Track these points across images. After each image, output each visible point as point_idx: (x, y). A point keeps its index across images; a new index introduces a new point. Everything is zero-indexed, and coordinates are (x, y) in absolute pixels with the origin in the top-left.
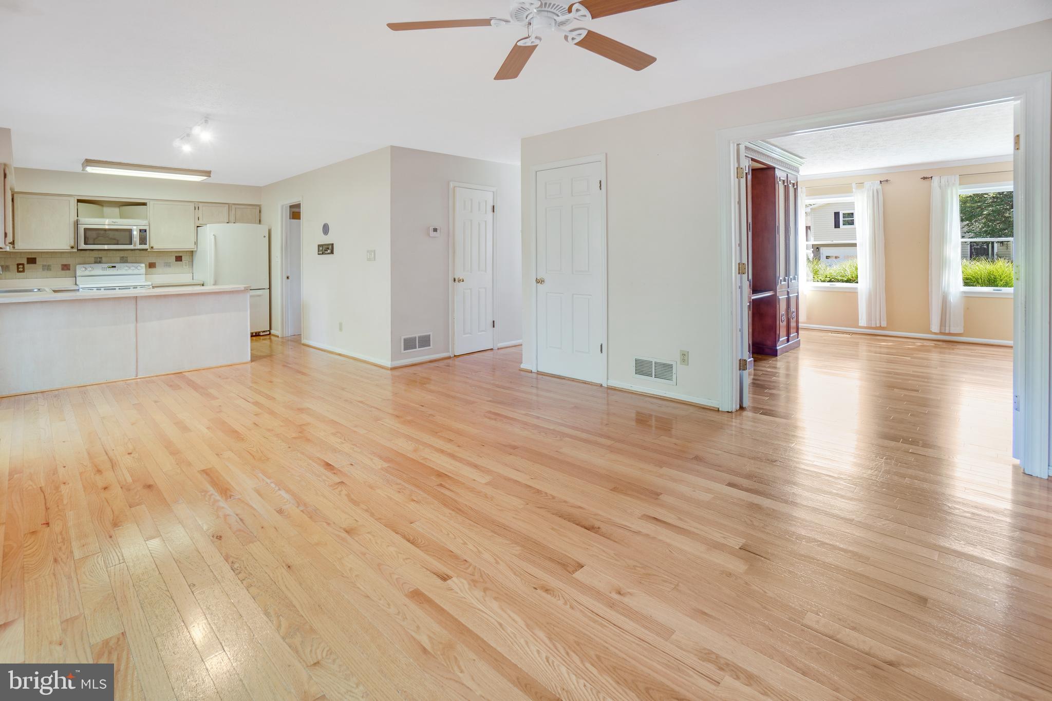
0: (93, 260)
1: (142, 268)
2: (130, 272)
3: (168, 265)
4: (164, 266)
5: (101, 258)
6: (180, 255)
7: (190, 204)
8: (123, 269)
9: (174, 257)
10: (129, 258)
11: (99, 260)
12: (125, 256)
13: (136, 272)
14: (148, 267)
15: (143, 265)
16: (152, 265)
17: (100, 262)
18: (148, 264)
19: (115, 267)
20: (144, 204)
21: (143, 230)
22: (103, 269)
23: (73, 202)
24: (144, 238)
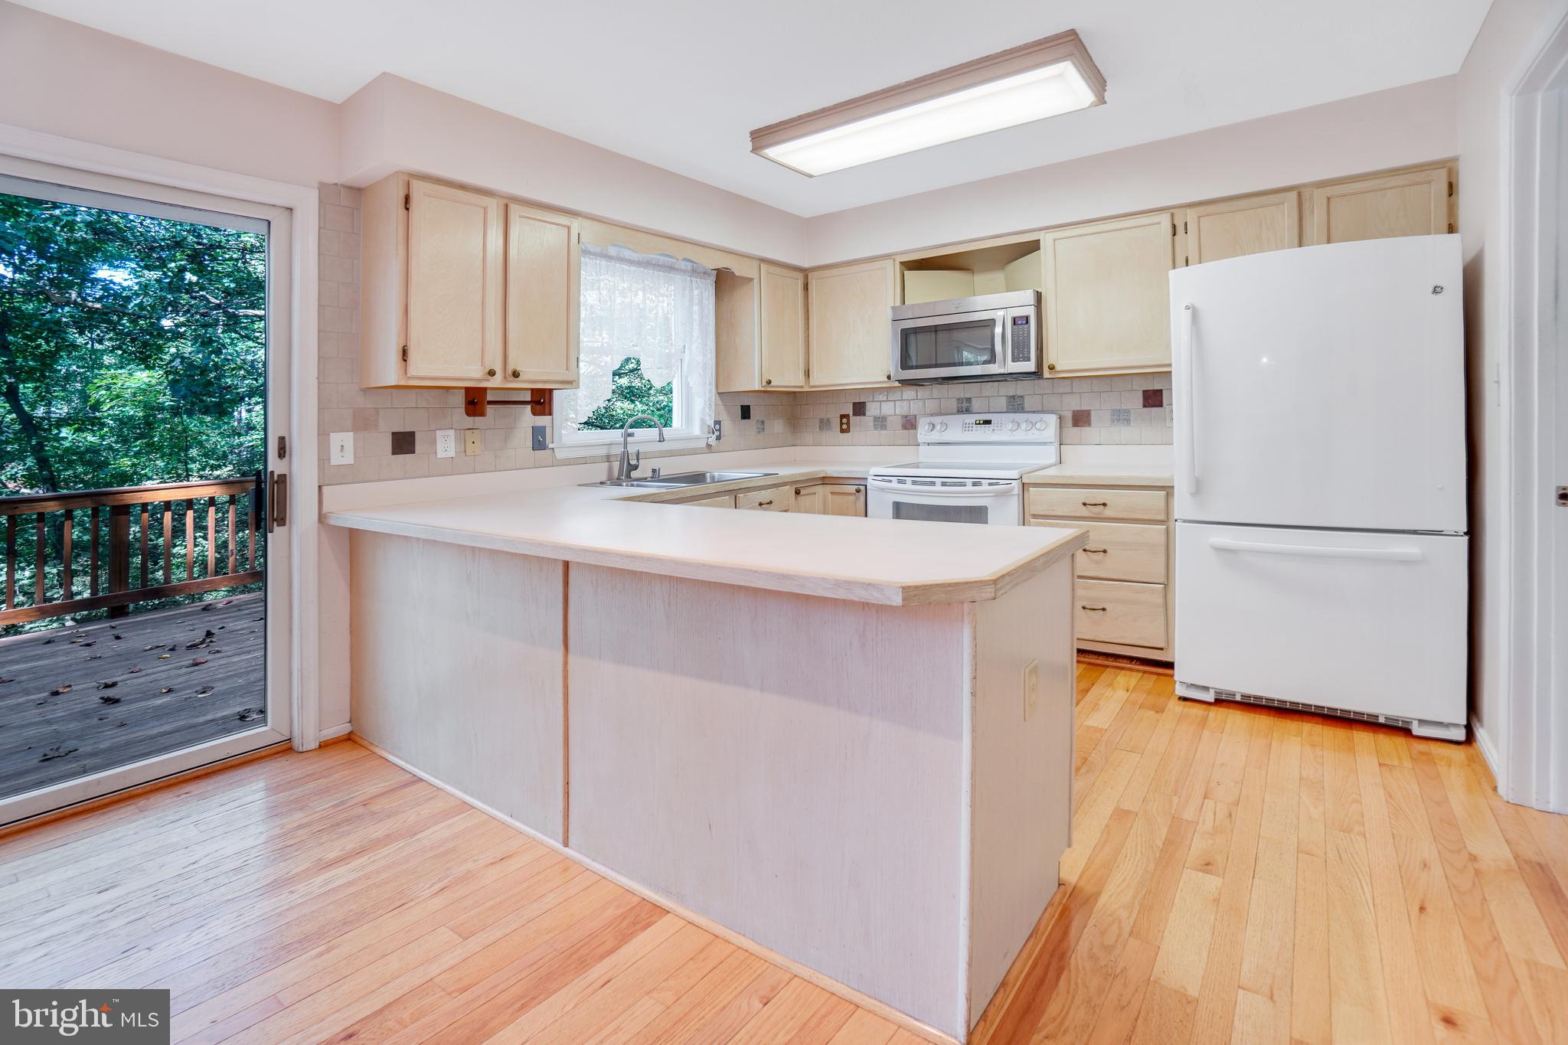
0: (953, 405)
1: (1048, 426)
2: (1020, 435)
3: (1121, 417)
4: (1113, 421)
5: (969, 400)
6: (1157, 387)
7: (1155, 218)
8: (1006, 428)
9: (1140, 395)
10: (1026, 398)
11: (965, 405)
12: (1019, 393)
13: (1033, 435)
14: (1070, 423)
15: (1052, 420)
16: (1081, 419)
17: (968, 411)
18: (1069, 415)
19: (988, 422)
20: (1034, 246)
21: (1021, 317)
22: (966, 427)
23: (892, 270)
24: (1024, 342)
